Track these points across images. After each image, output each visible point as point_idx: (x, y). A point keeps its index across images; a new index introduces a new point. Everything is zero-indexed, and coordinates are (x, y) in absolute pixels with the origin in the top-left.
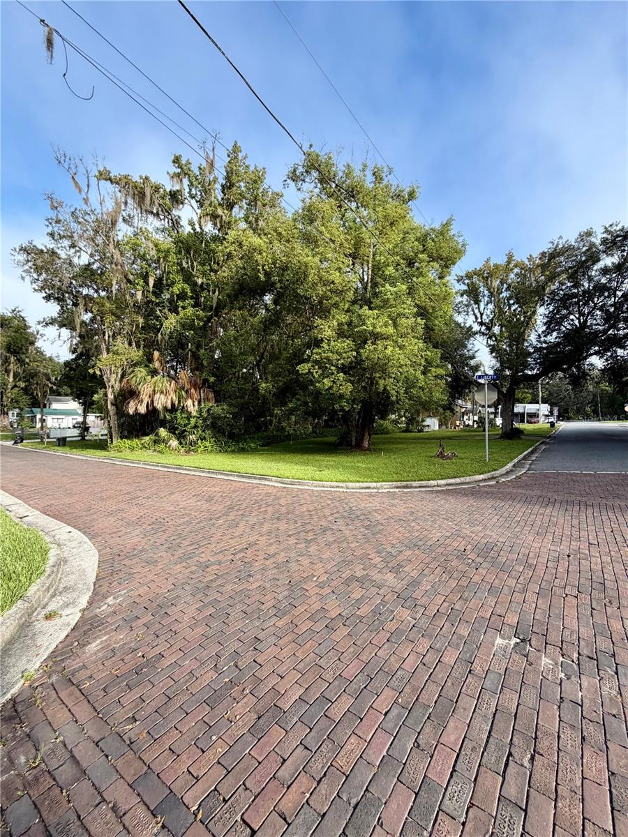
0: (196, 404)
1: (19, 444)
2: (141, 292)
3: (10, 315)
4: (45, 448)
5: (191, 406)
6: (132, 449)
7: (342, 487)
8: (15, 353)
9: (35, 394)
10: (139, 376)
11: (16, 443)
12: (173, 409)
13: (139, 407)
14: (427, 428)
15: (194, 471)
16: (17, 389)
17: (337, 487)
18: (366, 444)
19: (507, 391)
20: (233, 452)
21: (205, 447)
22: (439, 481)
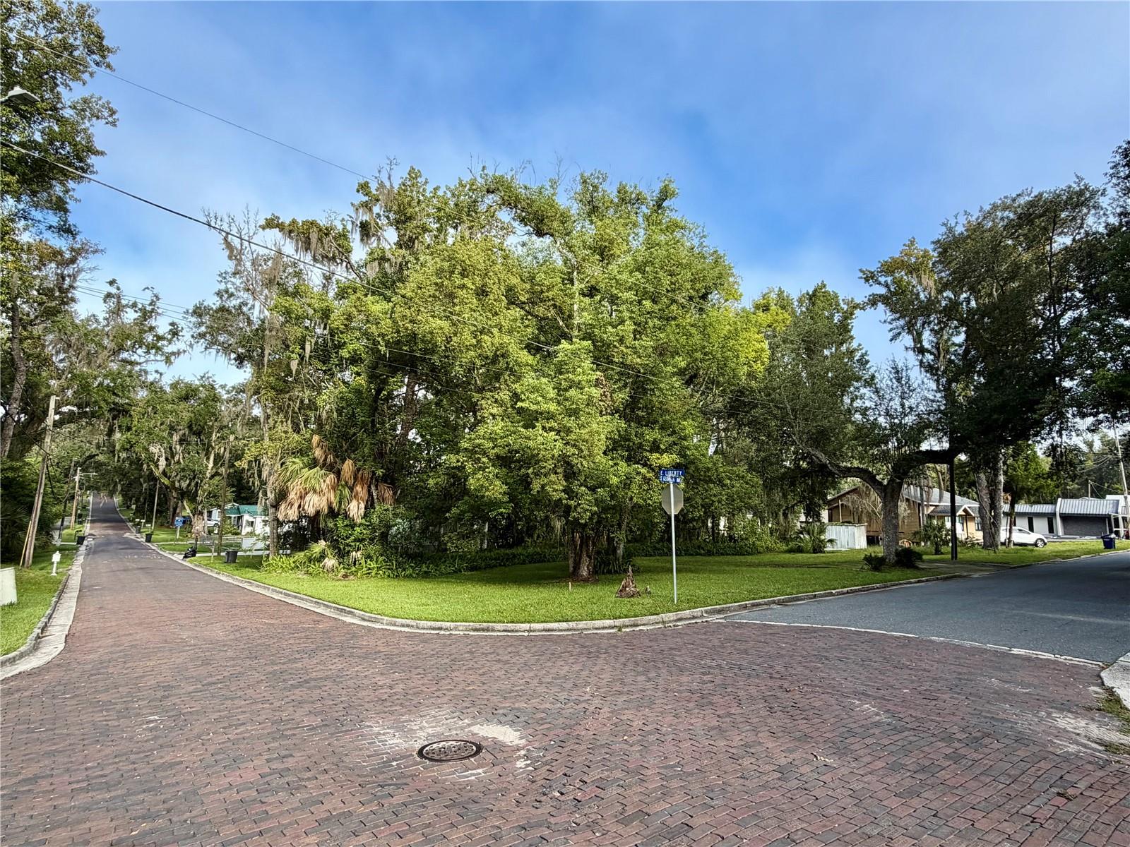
1: (188, 560)
5: (356, 509)
10: (290, 469)
11: (186, 557)
12: (333, 514)
13: (289, 511)
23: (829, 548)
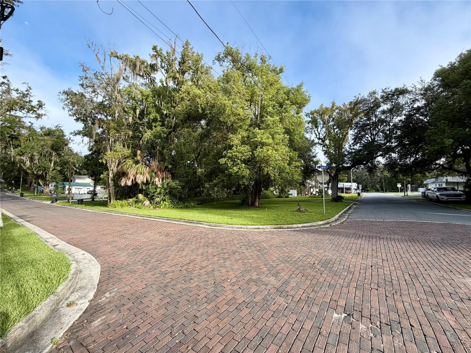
0: (161, 180)
1: (54, 203)
2: (132, 117)
3: (54, 129)
4: (70, 205)
5: (158, 181)
6: (122, 206)
7: (244, 228)
8: (56, 150)
9: (66, 174)
10: (128, 164)
11: (52, 202)
12: (147, 183)
13: (127, 182)
14: (290, 195)
15: (158, 219)
16: (55, 171)
17: (241, 228)
18: (257, 204)
19: (334, 175)
20: (181, 208)
21: (165, 205)
22: (298, 225)
23: (290, 196)
